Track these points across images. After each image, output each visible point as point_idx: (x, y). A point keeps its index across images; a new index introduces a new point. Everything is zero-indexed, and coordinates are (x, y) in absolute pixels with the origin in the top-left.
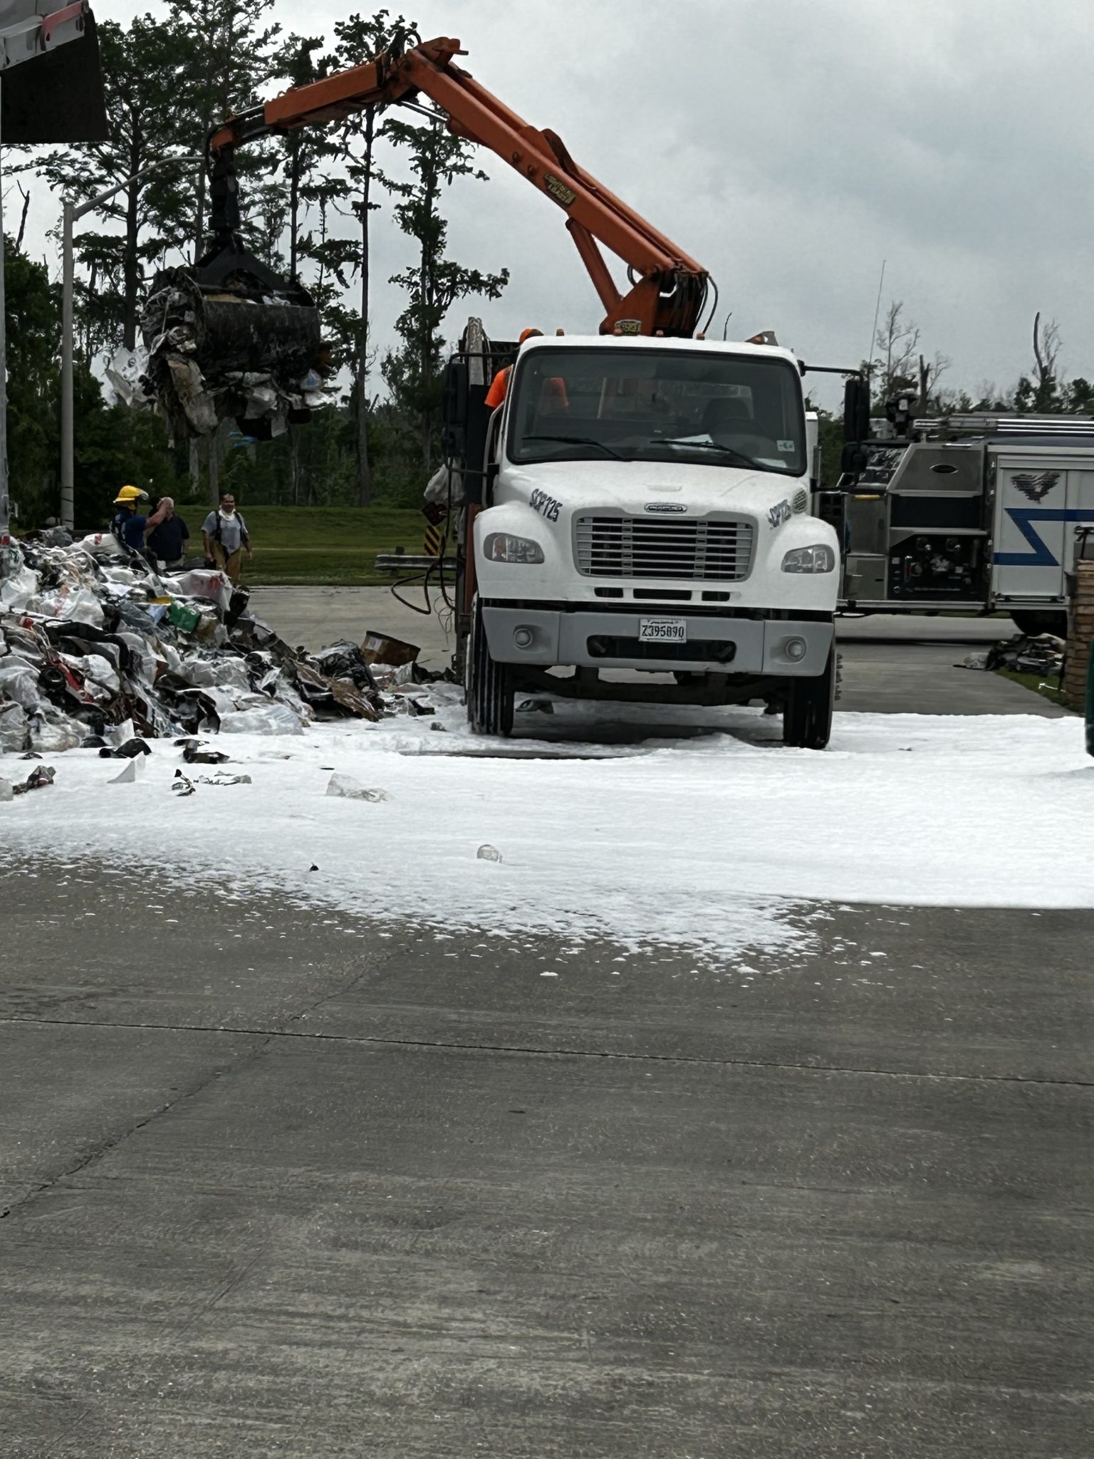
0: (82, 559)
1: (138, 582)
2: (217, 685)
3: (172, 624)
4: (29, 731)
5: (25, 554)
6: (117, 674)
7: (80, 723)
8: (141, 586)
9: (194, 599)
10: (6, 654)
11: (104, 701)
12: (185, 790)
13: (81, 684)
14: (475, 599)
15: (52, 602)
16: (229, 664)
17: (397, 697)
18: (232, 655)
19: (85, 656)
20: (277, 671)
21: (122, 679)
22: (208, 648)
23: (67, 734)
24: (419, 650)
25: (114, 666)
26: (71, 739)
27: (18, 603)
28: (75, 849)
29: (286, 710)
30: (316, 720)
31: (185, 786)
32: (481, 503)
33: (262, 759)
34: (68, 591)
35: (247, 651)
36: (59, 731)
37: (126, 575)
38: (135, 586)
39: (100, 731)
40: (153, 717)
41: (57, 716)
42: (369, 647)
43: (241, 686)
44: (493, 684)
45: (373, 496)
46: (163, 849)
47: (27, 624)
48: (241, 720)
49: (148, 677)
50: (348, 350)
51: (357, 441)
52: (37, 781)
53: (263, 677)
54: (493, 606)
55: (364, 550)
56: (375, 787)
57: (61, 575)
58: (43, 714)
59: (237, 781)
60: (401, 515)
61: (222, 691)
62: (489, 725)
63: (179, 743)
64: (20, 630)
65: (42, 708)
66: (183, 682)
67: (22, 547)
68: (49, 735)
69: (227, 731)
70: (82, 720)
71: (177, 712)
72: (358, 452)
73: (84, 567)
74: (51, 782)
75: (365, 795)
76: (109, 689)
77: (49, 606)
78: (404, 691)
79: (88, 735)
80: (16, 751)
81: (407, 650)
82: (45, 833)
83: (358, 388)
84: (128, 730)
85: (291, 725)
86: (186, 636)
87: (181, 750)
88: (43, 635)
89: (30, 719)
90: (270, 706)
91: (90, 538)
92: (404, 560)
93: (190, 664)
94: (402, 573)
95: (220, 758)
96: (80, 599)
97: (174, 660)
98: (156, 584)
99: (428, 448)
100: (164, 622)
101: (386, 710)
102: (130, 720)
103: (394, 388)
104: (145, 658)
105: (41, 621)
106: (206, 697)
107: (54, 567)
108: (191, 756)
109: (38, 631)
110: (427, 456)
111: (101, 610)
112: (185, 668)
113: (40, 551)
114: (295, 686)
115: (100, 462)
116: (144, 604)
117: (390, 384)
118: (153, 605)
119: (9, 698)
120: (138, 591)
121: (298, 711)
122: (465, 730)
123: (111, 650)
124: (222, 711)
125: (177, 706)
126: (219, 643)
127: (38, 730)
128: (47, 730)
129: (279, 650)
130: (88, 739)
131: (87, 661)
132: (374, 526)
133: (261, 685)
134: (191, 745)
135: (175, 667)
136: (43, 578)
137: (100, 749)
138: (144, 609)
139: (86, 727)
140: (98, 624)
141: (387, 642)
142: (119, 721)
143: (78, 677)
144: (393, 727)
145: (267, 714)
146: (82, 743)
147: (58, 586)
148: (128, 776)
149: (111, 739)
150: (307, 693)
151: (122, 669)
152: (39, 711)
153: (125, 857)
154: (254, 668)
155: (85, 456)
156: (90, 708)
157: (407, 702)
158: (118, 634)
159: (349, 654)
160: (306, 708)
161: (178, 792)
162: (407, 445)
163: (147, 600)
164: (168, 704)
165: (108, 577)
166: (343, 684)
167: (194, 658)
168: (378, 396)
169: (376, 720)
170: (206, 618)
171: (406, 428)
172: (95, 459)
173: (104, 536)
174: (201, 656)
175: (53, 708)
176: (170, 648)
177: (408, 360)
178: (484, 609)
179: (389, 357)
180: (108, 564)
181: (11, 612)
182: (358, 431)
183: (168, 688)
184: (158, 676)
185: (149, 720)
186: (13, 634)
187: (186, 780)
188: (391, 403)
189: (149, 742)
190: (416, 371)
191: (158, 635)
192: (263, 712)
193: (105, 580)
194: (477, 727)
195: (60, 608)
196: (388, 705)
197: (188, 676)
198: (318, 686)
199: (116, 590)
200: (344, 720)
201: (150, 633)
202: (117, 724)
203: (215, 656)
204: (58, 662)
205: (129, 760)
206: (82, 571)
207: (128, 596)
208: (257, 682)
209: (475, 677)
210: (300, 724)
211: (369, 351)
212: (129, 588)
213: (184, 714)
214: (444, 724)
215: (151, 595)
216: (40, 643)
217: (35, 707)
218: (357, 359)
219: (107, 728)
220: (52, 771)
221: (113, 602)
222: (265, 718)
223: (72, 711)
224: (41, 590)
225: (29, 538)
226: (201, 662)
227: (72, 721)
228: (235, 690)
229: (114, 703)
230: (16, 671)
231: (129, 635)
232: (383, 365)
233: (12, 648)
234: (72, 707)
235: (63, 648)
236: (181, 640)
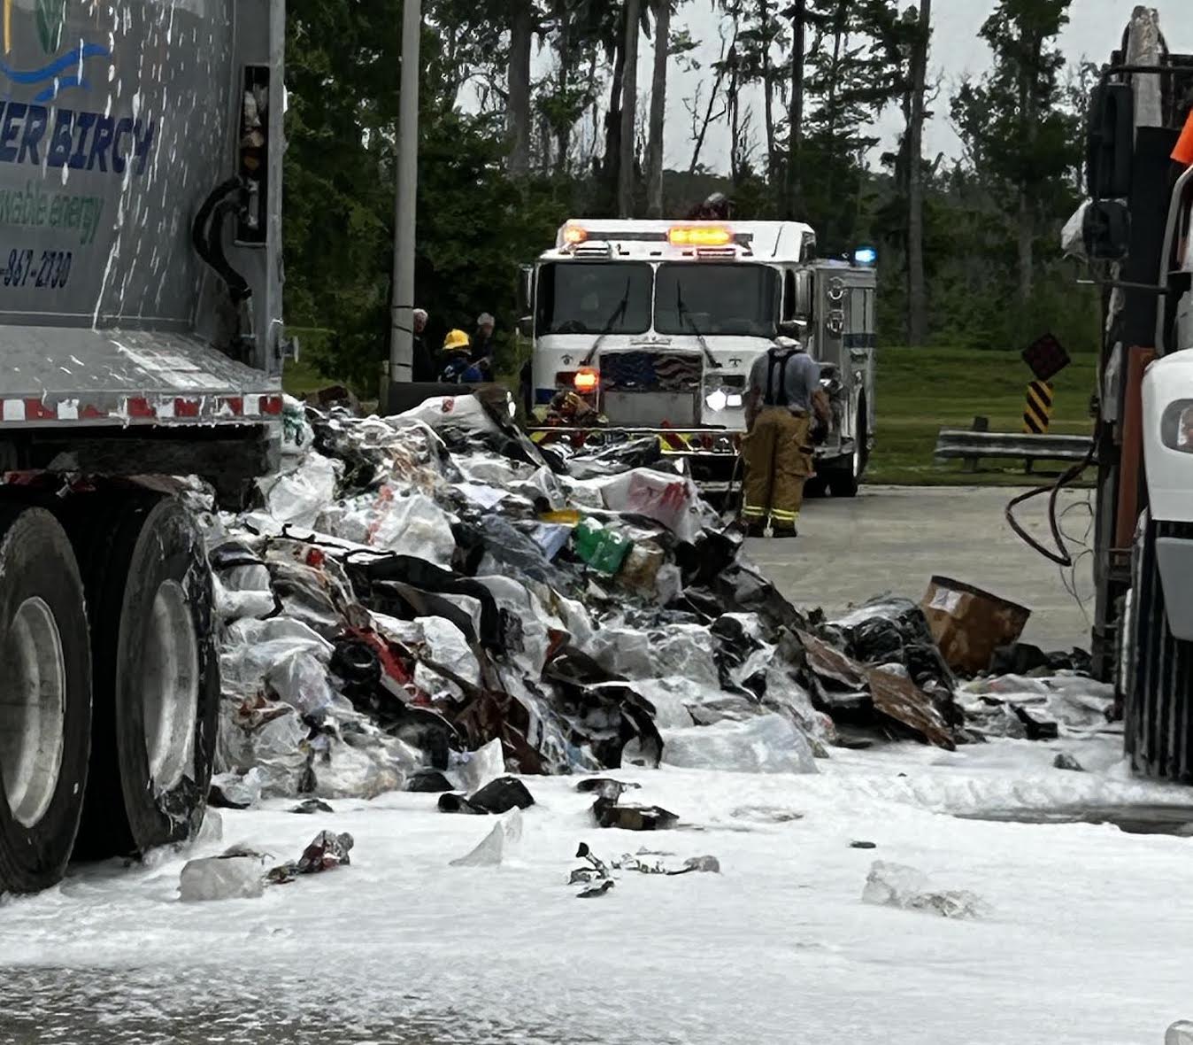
0: (419, 440)
1: (518, 483)
2: (659, 676)
3: (578, 559)
4: (310, 759)
5: (316, 428)
6: (475, 652)
7: (402, 743)
8: (524, 490)
9: (622, 517)
10: (274, 614)
11: (449, 703)
12: (597, 884)
13: (409, 671)
14: (1142, 523)
15: (362, 518)
16: (681, 636)
17: (990, 702)
18: (688, 620)
19: (418, 620)
20: (770, 650)
21: (485, 664)
22: (644, 606)
23: (380, 766)
24: (1027, 613)
25: (470, 639)
26: (387, 776)
27: (300, 518)
28: (384, 1006)
29: (785, 725)
30: (839, 743)
31: (594, 874)
32: (1152, 345)
33: (737, 822)
34: (391, 498)
35: (716, 612)
36: (366, 760)
37: (494, 469)
38: (514, 490)
39: (441, 762)
40: (540, 735)
41: (362, 731)
42: (935, 605)
43: (703, 680)
44: (1174, 684)
45: (933, 327)
46: (551, 1009)
47: (314, 559)
48: (704, 741)
49: (533, 656)
50: (896, 75)
51: (906, 233)
52: (316, 860)
53: (743, 661)
54: (1175, 535)
55: (914, 421)
56: (957, 889)
57: (380, 468)
58: (337, 727)
59: (692, 866)
60: (979, 361)
61: (667, 688)
62: (1163, 762)
63: (587, 786)
64: (301, 569)
65: (335, 716)
66: (596, 669)
67: (310, 415)
68: (347, 768)
69: (675, 764)
70: (408, 740)
71: (584, 726)
72: (908, 251)
73: (423, 455)
74: (345, 861)
75: (938, 902)
76: (462, 684)
77: (355, 525)
78: (1001, 691)
79: (418, 767)
80: (286, 795)
81: (1008, 613)
82: (327, 971)
83: (910, 140)
84: (492, 762)
85: (793, 755)
86: (603, 583)
87: (590, 798)
88: (341, 578)
89: (311, 737)
90: (756, 717)
91: (434, 403)
92: (989, 441)
93: (609, 636)
94: (982, 463)
95: (659, 820)
96: (412, 512)
97: (580, 628)
98: (551, 487)
99: (1028, 246)
100: (564, 556)
101: (968, 725)
102: (497, 741)
103: (971, 139)
104: (526, 624)
105: (341, 552)
106: (638, 697)
107: (367, 453)
108: (608, 814)
109: (334, 570)
110: (1026, 259)
111: (449, 533)
112: (599, 644)
113: (343, 425)
114: (801, 680)
115: (472, 268)
116: (529, 523)
117: (964, 136)
118: (545, 525)
119: (275, 697)
120: (519, 498)
121: (807, 726)
122: (1121, 769)
123: (464, 607)
124: (667, 726)
125: (584, 715)
126: (664, 599)
127: (327, 758)
128: (342, 757)
129: (774, 612)
130: (418, 775)
131: (421, 626)
132: (932, 379)
133: (738, 676)
134: (608, 791)
135: (582, 641)
136: (345, 474)
137: (440, 794)
138: (527, 532)
139: (414, 753)
140: (443, 558)
141: (972, 596)
142: (477, 744)
143: (403, 658)
144: (982, 760)
145: (752, 733)
146: (406, 782)
147: (373, 488)
148: (487, 853)
149: (461, 775)
150: (821, 691)
151: (483, 645)
152: (329, 721)
153: (477, 1027)
154: (727, 646)
155: (446, 257)
156: (423, 717)
157: (1006, 708)
158: (475, 578)
159: (903, 620)
160: (822, 722)
161: (580, 888)
162: (992, 240)
163: (534, 516)
164: (567, 711)
165: (465, 473)
166: (888, 676)
167: (617, 626)
168: (941, 154)
169: (952, 749)
170: (640, 550)
171: (989, 208)
172: (464, 261)
173: (458, 399)
174: (630, 620)
175: (355, 715)
176: (573, 606)
177: (998, 95)
178: (1160, 541)
179: (966, 91)
180: (464, 449)
181: (286, 536)
182: (907, 212)
183: (568, 679)
184: (550, 659)
185: (532, 740)
186: (286, 577)
187: (598, 863)
188: (964, 167)
189: (531, 783)
190: (1009, 113)
191: (551, 580)
192: (742, 728)
193: (459, 479)
194: (1141, 764)
195: (375, 528)
196: (973, 717)
197: (606, 657)
198: (845, 680)
199: (481, 497)
200: (894, 746)
201: (540, 578)
202: (475, 749)
203: (657, 621)
204: (369, 630)
205: (491, 819)
206: (419, 462)
207: (500, 508)
208: (733, 672)
209: (1138, 669)
210: (810, 751)
211: (930, 80)
212: (502, 494)
213: (597, 730)
214: (1081, 759)
215: (541, 507)
216: (336, 594)
217: (324, 713)
218: (911, 89)
219: (454, 755)
220: (347, 841)
221: (473, 519)
222: (745, 740)
223: (390, 722)
224: (342, 496)
225: (325, 399)
226: (629, 631)
227: (390, 742)
228: (692, 684)
229: (468, 709)
230: (288, 646)
231: (500, 581)
232: (955, 103)
233: (283, 602)
234: (391, 714)
235: (377, 603)
236: (594, 589)
